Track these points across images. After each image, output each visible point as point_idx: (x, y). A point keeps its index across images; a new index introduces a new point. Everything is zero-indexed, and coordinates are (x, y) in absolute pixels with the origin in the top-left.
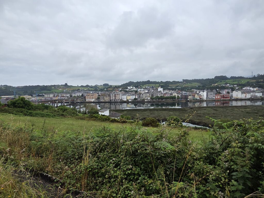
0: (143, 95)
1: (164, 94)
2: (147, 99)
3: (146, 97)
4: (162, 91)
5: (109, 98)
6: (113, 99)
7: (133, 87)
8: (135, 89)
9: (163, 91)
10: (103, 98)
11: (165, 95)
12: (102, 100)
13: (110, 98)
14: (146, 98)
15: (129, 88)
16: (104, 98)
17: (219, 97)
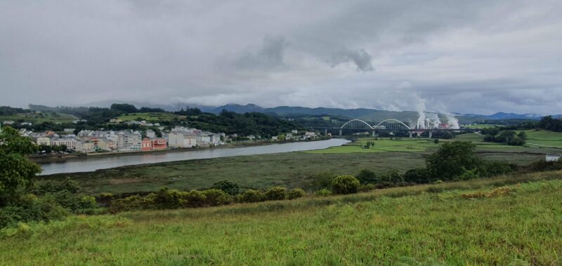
17: (148, 144)
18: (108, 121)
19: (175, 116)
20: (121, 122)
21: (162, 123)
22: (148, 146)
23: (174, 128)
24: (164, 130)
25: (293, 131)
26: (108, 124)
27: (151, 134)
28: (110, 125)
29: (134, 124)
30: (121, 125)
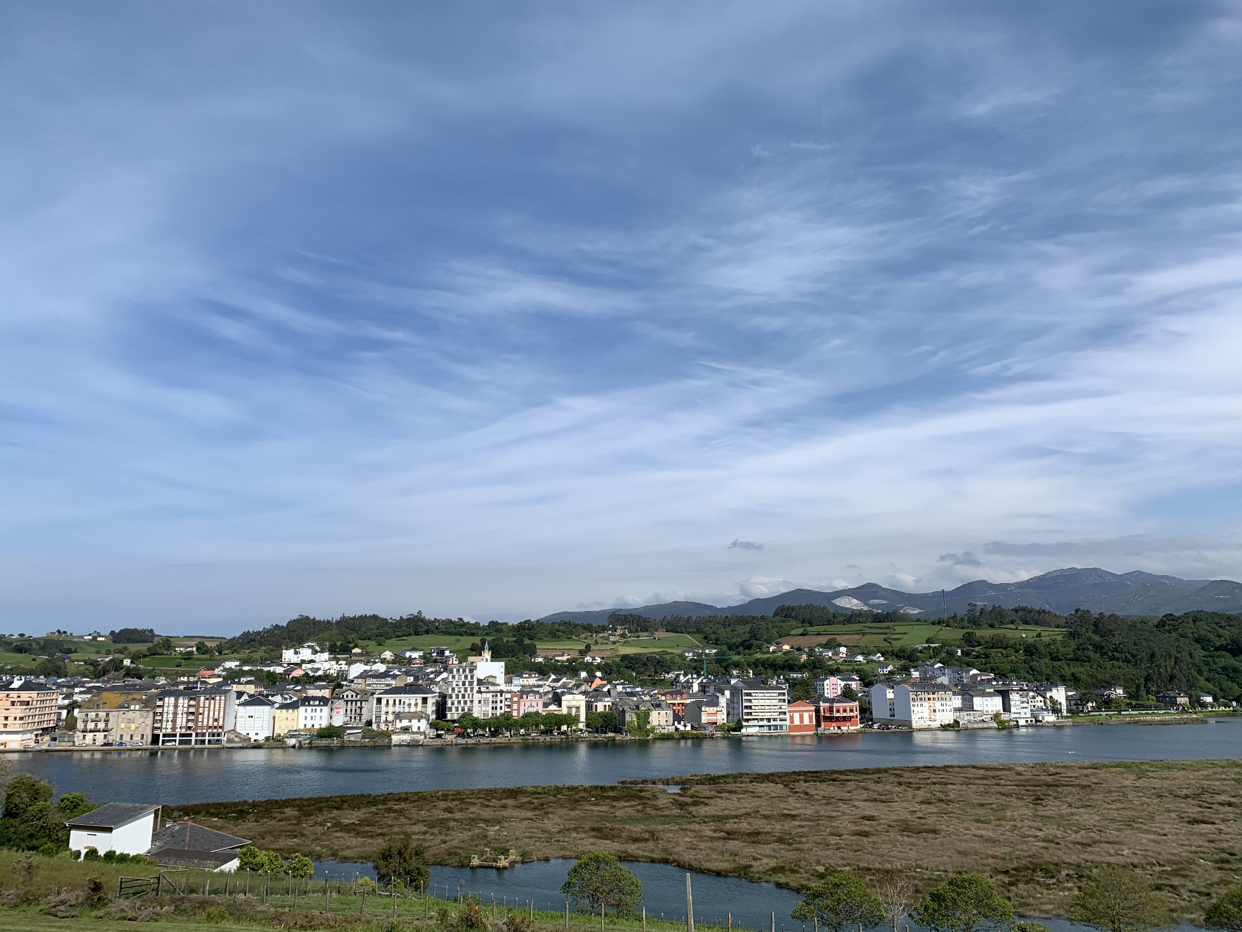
0: (384, 702)
1: (508, 696)
2: (406, 730)
3: (398, 716)
4: (501, 679)
5: (149, 721)
6: (174, 728)
7: (315, 652)
8: (327, 666)
9: (509, 682)
10: (101, 725)
11: (518, 703)
12: (90, 736)
13: (154, 721)
14: (399, 725)
15: (289, 655)
16: (107, 721)
17: (807, 715)
21: (893, 654)
22: (806, 721)
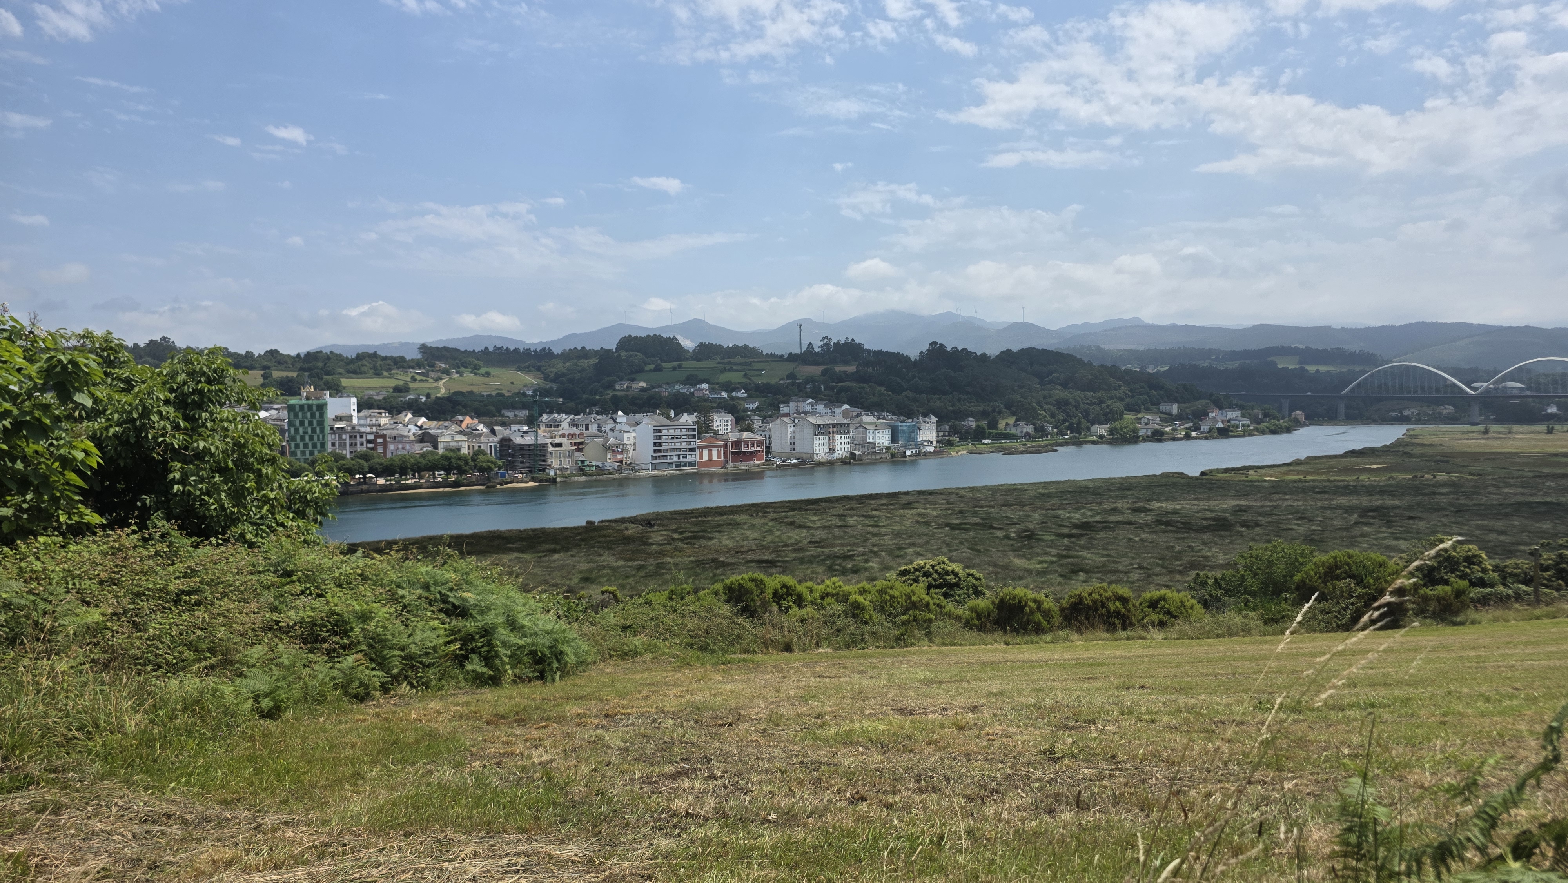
1: (371, 437)
4: (355, 418)
11: (384, 445)
17: (715, 452)
18: (611, 386)
19: (790, 367)
20: (643, 390)
21: (756, 391)
22: (715, 457)
23: (787, 402)
24: (758, 410)
25: (1163, 407)
26: (610, 393)
27: (723, 423)
28: (615, 396)
29: (678, 394)
30: (646, 395)
